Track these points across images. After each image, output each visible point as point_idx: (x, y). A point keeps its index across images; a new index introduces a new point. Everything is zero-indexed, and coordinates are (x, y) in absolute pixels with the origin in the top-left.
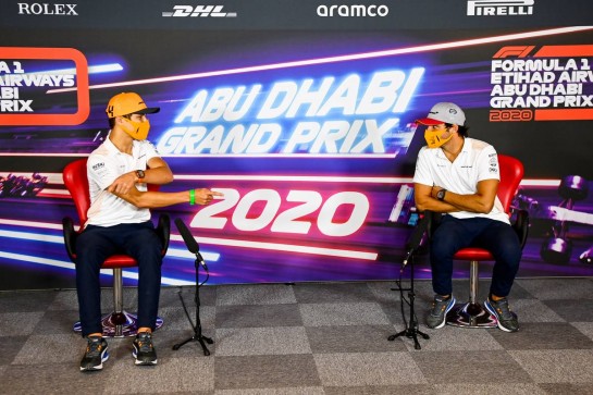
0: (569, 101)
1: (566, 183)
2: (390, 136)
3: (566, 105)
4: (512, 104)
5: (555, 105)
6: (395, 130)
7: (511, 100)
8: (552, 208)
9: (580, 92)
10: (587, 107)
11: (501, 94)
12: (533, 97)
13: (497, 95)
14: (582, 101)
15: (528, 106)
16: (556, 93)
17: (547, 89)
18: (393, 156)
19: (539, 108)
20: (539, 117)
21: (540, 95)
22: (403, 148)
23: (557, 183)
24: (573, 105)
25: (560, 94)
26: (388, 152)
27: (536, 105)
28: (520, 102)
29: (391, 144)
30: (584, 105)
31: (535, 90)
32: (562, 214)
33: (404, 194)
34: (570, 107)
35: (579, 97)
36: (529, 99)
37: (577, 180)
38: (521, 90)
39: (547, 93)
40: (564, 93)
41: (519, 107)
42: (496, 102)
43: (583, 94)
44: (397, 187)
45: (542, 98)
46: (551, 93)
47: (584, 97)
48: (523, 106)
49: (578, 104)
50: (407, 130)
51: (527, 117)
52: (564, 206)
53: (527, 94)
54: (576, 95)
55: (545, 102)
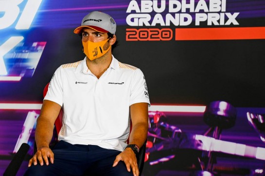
0: (212, 19)
1: (212, 109)
2: (14, 56)
3: (209, 23)
4: (150, 22)
5: (197, 23)
6: (19, 49)
7: (149, 17)
8: (198, 137)
9: (224, 9)
10: (232, 25)
11: (138, 10)
12: (173, 14)
13: (133, 12)
14: (226, 19)
15: (168, 24)
16: (197, 10)
17: (188, 6)
18: (18, 79)
19: (179, 27)
20: (180, 36)
21: (180, 12)
22: (29, 71)
23: (201, 109)
24: (216, 23)
25: (202, 11)
26: (11, 74)
27: (176, 24)
28: (158, 20)
29: (15, 65)
30: (228, 23)
31: (175, 6)
32: (208, 143)
33: (30, 122)
34: (213, 26)
35: (222, 15)
36: (169, 17)
37: (223, 105)
38: (159, 6)
39: (188, 11)
40: (206, 10)
41: (158, 25)
42: (132, 20)
43: (227, 11)
44: (23, 114)
45: (183, 16)
46: (192, 10)
47: (229, 15)
48: (163, 24)
49: (222, 23)
50: (34, 50)
51: (167, 37)
52: (210, 135)
53: (166, 11)
54: (219, 13)
55: (186, 19)
